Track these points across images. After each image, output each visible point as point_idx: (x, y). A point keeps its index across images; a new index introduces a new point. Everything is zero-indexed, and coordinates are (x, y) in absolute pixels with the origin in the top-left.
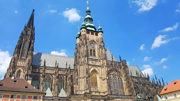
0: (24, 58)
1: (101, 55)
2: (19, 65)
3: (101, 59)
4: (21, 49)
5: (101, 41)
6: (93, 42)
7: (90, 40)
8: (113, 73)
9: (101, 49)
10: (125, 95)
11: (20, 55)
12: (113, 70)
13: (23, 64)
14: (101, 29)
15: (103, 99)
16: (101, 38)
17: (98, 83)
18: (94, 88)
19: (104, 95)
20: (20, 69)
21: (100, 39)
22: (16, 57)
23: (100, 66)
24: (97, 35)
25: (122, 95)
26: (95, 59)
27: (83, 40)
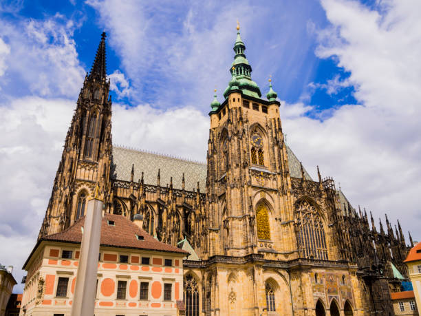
0: (91, 160)
1: (277, 162)
2: (82, 178)
3: (279, 174)
4: (84, 137)
5: (277, 128)
6: (257, 127)
7: (251, 123)
8: (303, 209)
9: (276, 148)
10: (329, 259)
11: (82, 151)
12: (304, 201)
13: (91, 176)
14: (274, 96)
15: (284, 269)
16: (276, 119)
17: (271, 231)
18: (263, 243)
19: (286, 260)
20: (84, 186)
21: (273, 120)
22: (74, 157)
23: (276, 191)
24: (265, 111)
25: (322, 260)
26: (264, 173)
27: (235, 122)
